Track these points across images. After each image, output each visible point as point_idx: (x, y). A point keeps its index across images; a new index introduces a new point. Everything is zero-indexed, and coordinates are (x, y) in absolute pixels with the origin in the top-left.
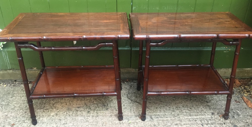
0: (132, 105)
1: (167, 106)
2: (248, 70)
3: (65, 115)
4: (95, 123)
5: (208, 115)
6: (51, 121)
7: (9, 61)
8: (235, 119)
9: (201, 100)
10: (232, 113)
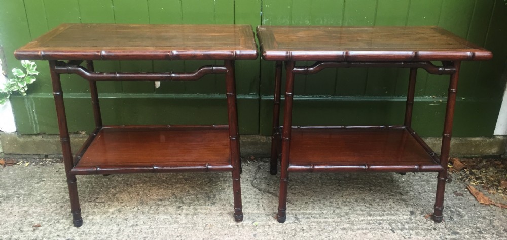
0: (260, 198)
1: (327, 200)
2: (475, 142)
3: (134, 211)
4: (190, 226)
5: (404, 215)
6: (108, 221)
7: (36, 119)
8: (455, 223)
9: (389, 191)
10: (449, 212)
